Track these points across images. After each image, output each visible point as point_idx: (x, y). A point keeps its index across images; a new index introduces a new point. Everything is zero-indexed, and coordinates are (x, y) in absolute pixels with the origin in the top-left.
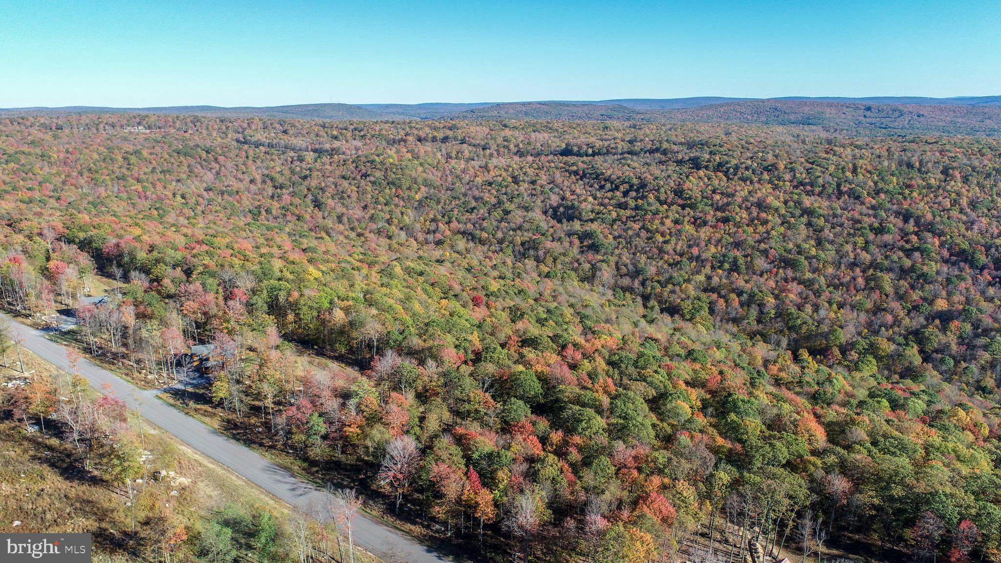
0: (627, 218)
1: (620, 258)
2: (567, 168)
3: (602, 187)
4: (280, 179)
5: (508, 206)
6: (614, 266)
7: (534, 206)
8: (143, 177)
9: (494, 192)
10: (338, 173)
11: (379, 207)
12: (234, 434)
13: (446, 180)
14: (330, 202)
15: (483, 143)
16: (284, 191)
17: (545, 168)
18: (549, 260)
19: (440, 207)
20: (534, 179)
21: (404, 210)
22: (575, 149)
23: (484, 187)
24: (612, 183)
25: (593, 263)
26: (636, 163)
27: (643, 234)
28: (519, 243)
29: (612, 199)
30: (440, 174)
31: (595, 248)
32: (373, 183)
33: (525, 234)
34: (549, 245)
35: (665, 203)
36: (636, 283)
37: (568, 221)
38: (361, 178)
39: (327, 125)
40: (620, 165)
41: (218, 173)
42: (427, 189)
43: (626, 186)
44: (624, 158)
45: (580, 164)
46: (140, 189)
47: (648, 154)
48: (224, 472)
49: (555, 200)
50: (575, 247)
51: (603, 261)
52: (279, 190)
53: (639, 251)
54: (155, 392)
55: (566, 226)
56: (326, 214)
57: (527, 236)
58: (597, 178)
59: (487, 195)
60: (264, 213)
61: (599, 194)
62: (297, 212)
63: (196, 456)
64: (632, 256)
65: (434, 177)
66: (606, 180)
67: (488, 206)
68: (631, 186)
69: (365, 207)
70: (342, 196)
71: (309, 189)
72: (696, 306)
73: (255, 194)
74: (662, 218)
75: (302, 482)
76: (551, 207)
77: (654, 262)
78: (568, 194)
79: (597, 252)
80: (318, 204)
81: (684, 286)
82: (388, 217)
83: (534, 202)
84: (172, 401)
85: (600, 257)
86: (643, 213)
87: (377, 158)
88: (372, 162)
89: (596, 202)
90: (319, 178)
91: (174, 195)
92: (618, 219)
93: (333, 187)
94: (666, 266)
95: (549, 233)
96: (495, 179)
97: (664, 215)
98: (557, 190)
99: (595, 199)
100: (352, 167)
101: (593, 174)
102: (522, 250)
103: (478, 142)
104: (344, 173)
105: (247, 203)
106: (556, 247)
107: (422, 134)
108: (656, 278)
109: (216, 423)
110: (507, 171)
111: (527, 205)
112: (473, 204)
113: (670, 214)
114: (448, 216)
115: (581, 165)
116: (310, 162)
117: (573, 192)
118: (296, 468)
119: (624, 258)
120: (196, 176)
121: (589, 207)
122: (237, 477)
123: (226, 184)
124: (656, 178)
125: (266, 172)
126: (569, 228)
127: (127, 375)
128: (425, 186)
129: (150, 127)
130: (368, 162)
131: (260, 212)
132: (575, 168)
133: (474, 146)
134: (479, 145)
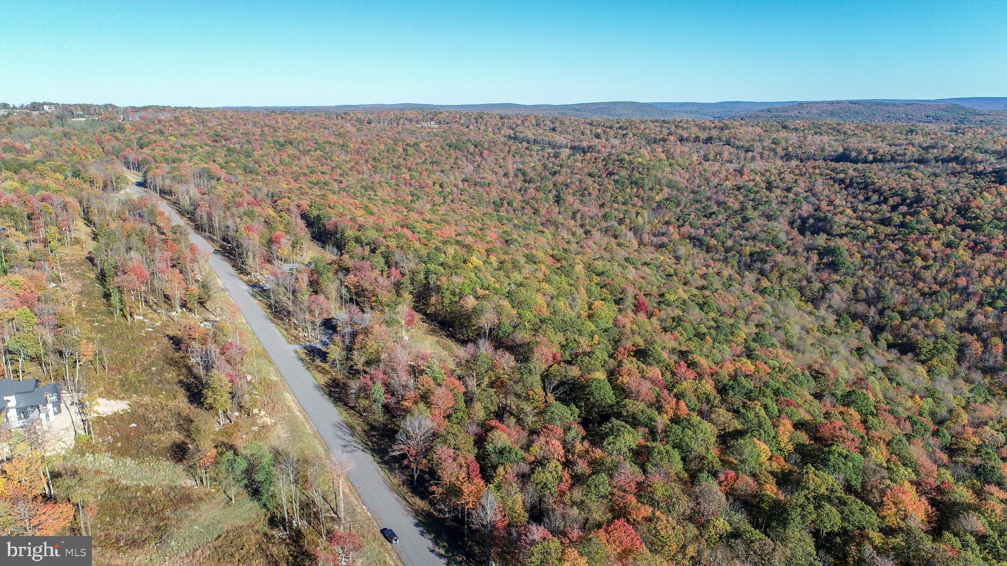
0: (886, 235)
1: (862, 281)
2: (834, 175)
3: (867, 199)
4: (531, 174)
5: (750, 213)
6: (850, 289)
7: (779, 215)
8: (414, 167)
9: (741, 198)
10: (586, 170)
11: (616, 205)
12: (331, 391)
13: (693, 182)
14: (570, 198)
15: (747, 145)
16: (531, 185)
17: (807, 175)
18: (775, 275)
19: (678, 210)
20: (790, 185)
21: (640, 210)
22: (854, 154)
23: (731, 191)
24: (881, 195)
25: (826, 282)
26: (920, 174)
27: (900, 256)
28: (748, 253)
29: (876, 212)
30: (687, 177)
31: (833, 266)
32: (616, 182)
33: (758, 244)
34: (779, 258)
35: (942, 221)
36: (872, 311)
37: (812, 234)
38: (607, 177)
39: (594, 123)
40: (899, 175)
41: (479, 166)
42: (669, 190)
43: (898, 199)
44: (908, 167)
45: (850, 170)
46: (408, 178)
47: (940, 163)
48: (304, 420)
49: (806, 209)
50: (811, 263)
51: (838, 282)
52: (527, 184)
53: (889, 275)
54: (297, 347)
55: (808, 240)
56: (563, 209)
57: (760, 246)
58: (865, 188)
59: (732, 200)
60: (506, 205)
61: (860, 207)
62: (536, 206)
63: (293, 403)
64: (878, 279)
65: (681, 179)
66: (874, 191)
67: (729, 212)
68: (904, 200)
69: (602, 206)
70: (583, 192)
71: (555, 185)
72: (939, 346)
73: (505, 187)
74: (931, 239)
75: (356, 442)
76: (800, 217)
77: (904, 290)
78: (824, 205)
79: (836, 271)
80: (558, 200)
81: (932, 321)
82: (622, 216)
83: (781, 211)
84: (304, 356)
85: (836, 277)
86: (907, 232)
87: (626, 157)
88: (621, 161)
89: (855, 215)
90: (567, 175)
91: (434, 184)
92: (875, 236)
93: (577, 183)
94: (916, 296)
95: (787, 245)
96: (746, 183)
97: (935, 236)
98: (812, 199)
99: (854, 212)
100: (600, 165)
101: (862, 183)
102: (748, 261)
103: (742, 144)
104: (592, 170)
105: (494, 195)
106: (789, 262)
107: (685, 134)
108: (899, 308)
109: (323, 380)
110: (763, 175)
111: (772, 213)
112: (715, 208)
113: (943, 235)
114: (683, 220)
115: (851, 172)
116: (564, 158)
117: (831, 203)
118: (360, 429)
119: (866, 282)
120: (459, 168)
121: (845, 220)
122: (311, 427)
123: (481, 176)
124: (939, 192)
125: (521, 166)
126: (811, 241)
127: (286, 330)
128: (668, 187)
129: (440, 123)
130: (618, 160)
131: (502, 204)
132: (842, 176)
133: (737, 148)
134: (742, 147)
